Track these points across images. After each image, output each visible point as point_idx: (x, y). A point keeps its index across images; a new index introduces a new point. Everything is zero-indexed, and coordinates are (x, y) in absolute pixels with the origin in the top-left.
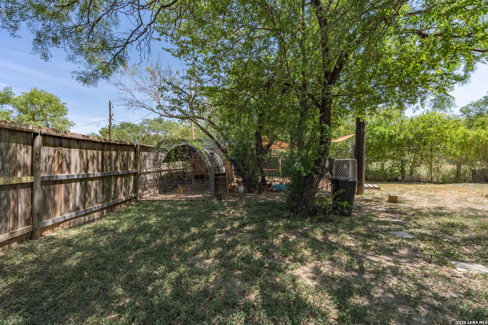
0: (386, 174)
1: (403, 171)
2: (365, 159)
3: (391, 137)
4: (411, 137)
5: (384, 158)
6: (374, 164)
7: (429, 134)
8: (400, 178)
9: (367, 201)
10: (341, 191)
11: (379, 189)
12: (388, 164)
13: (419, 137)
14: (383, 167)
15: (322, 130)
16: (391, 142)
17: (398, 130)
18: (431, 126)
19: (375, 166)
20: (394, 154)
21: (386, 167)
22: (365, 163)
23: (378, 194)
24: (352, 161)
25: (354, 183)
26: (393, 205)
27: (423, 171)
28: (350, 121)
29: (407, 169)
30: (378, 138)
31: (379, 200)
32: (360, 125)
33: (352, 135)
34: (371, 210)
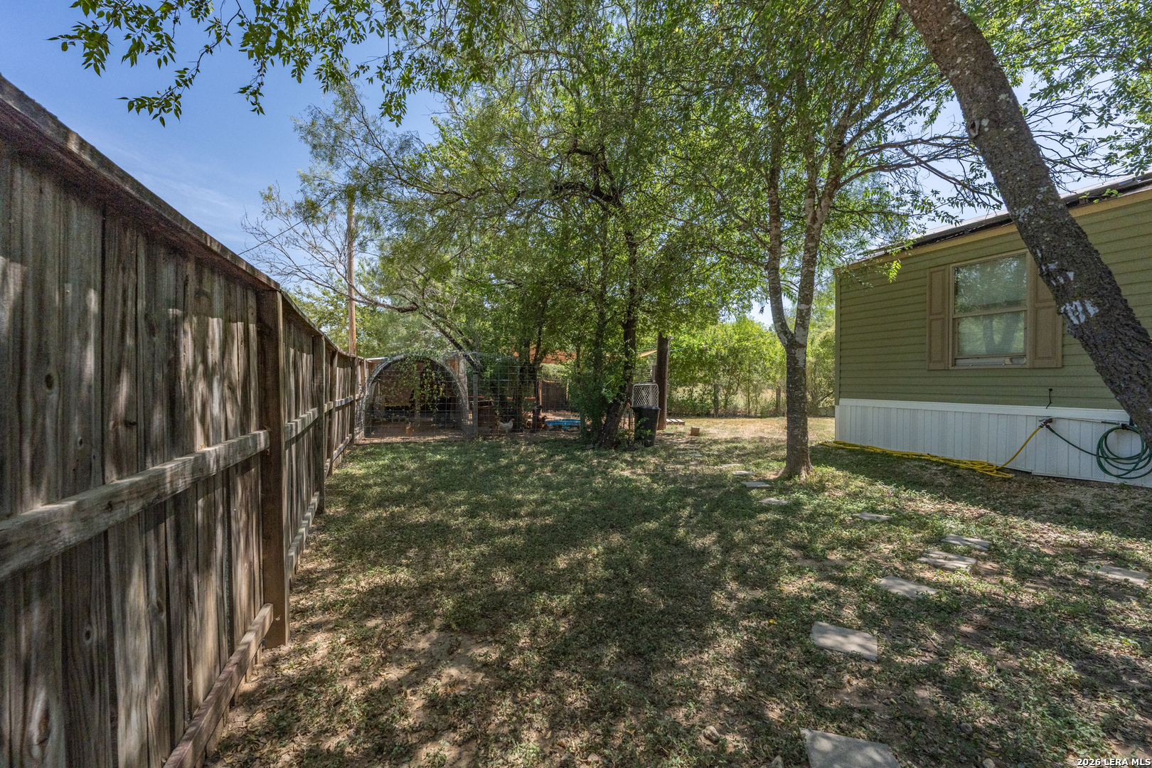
0: (695, 406)
1: (716, 401)
2: (667, 384)
3: (702, 351)
4: (724, 352)
5: (693, 381)
6: (680, 389)
7: (746, 349)
8: (712, 412)
9: (669, 435)
10: (645, 419)
11: (683, 424)
12: (698, 390)
13: (734, 352)
14: (691, 395)
15: (627, 354)
16: (701, 359)
17: (710, 341)
18: (748, 340)
19: (681, 393)
20: (705, 376)
21: (695, 395)
22: (667, 390)
23: (681, 429)
24: (653, 387)
25: (656, 411)
26: (694, 438)
27: (739, 400)
28: (650, 339)
29: (721, 397)
30: (685, 351)
31: (681, 434)
32: (662, 342)
33: (654, 352)
34: (672, 443)
